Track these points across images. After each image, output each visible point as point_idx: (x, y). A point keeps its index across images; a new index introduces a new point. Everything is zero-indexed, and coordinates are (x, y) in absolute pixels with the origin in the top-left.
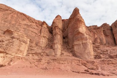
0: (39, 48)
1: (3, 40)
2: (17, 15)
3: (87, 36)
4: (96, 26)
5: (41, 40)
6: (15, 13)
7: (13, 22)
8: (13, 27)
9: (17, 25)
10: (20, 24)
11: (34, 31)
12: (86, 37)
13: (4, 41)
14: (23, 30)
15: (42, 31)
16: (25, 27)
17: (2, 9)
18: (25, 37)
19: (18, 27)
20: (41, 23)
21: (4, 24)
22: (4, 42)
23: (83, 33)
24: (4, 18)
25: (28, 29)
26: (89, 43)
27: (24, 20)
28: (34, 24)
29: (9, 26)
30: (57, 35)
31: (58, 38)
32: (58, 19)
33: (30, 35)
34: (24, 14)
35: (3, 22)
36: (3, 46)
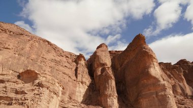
0: (75, 104)
1: (23, 89)
2: (39, 44)
3: (165, 83)
4: (170, 64)
5: (77, 88)
6: (35, 39)
7: (33, 56)
8: (33, 65)
9: (39, 61)
10: (45, 60)
11: (67, 73)
12: (164, 85)
13: (26, 91)
14: (50, 70)
15: (78, 72)
16: (53, 64)
17: (12, 33)
18: (57, 84)
19: (42, 64)
20: (74, 57)
21: (19, 59)
22: (26, 94)
23: (157, 77)
24: (19, 48)
25: (57, 67)
26: (170, 96)
27: (48, 52)
28: (64, 59)
29: (26, 62)
30: (110, 81)
31: (111, 86)
32: (102, 51)
33: (62, 79)
34: (48, 42)
35: (17, 55)
36: (26, 101)
